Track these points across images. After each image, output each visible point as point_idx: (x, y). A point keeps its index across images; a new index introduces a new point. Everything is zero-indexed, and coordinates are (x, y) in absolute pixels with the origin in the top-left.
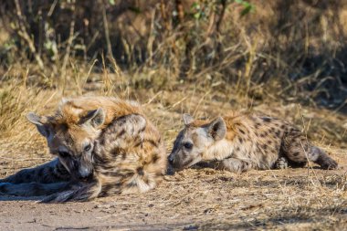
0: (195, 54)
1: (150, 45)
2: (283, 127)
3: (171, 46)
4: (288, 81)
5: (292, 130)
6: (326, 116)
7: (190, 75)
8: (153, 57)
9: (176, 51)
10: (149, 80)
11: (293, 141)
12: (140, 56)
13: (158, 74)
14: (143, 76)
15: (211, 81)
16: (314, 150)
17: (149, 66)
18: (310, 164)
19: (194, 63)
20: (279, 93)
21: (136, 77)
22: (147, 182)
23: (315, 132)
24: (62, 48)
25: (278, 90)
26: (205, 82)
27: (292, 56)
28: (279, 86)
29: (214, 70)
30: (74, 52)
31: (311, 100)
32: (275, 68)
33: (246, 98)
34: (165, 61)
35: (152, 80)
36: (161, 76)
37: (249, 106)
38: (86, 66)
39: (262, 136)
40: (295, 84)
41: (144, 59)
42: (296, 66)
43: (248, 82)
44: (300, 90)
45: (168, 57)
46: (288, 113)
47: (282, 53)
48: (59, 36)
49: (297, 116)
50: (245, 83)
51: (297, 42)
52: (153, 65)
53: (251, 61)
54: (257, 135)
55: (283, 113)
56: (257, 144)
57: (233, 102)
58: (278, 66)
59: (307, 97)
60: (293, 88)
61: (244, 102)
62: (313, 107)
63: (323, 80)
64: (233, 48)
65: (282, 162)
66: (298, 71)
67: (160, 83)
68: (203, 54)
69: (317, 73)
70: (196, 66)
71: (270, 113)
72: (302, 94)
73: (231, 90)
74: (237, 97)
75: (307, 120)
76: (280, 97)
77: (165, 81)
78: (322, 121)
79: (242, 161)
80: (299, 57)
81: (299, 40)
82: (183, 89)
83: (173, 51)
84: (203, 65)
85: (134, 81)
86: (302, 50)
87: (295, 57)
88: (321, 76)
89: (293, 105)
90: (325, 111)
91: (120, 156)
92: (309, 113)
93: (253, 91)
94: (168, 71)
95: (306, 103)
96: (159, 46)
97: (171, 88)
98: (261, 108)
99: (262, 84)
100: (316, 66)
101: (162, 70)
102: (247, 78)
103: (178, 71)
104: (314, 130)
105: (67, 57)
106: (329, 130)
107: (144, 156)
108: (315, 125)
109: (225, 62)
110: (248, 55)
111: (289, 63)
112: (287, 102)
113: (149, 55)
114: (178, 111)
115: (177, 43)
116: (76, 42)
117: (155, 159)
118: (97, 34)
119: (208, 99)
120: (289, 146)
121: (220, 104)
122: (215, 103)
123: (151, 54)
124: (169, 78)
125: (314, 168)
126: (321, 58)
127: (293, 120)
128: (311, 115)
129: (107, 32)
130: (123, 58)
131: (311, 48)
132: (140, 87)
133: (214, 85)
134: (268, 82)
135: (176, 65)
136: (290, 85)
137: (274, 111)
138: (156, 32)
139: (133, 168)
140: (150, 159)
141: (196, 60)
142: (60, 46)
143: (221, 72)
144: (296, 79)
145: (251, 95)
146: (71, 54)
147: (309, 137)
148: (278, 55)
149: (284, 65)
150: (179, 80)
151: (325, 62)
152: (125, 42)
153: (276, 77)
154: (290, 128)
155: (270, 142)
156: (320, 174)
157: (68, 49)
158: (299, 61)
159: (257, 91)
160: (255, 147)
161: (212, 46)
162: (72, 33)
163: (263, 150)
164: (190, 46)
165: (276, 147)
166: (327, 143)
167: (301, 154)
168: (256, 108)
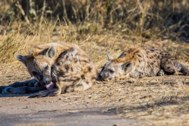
0: (112, 13)
1: (87, 10)
2: (161, 53)
3: (99, 10)
4: (164, 27)
5: (166, 55)
6: (185, 46)
7: (110, 26)
8: (89, 16)
9: (102, 13)
10: (87, 29)
11: (167, 61)
12: (82, 16)
13: (92, 25)
14: (84, 27)
15: (121, 29)
16: (179, 65)
17: (87, 21)
18: (177, 73)
19: (111, 19)
20: (159, 34)
21: (80, 27)
22: (87, 83)
23: (179, 55)
24: (39, 13)
25: (158, 32)
26: (118, 29)
27: (166, 13)
28: (159, 30)
29: (123, 22)
30: (46, 15)
31: (177, 38)
32: (156, 20)
33: (141, 37)
34: (96, 18)
35: (89, 28)
36: (94, 27)
37: (142, 41)
38: (53, 22)
39: (150, 58)
40: (168, 29)
41: (84, 17)
42: (168, 19)
43: (142, 29)
44: (170, 32)
45: (97, 16)
46: (164, 45)
47: (160, 12)
48: (37, 6)
49: (169, 47)
50: (140, 29)
51: (169, 6)
52: (89, 21)
53: (143, 16)
54: (147, 57)
55: (161, 45)
56: (148, 63)
57: (134, 40)
58: (158, 19)
59: (174, 36)
60: (166, 31)
61: (140, 39)
62: (178, 41)
63: (183, 26)
64: (133, 10)
65: (161, 72)
66: (169, 22)
67: (93, 30)
68: (116, 14)
69: (180, 23)
70: (113, 20)
71: (154, 45)
72: (172, 34)
73: (132, 33)
74: (136, 37)
75: (175, 48)
76: (160, 36)
77: (96, 29)
78: (183, 49)
79: (140, 72)
80: (170, 14)
81: (170, 5)
82: (106, 33)
83: (100, 12)
84: (117, 20)
85: (79, 30)
86: (171, 10)
87: (168, 14)
88: (182, 24)
89: (167, 41)
90: (185, 43)
91: (70, 70)
92: (176, 44)
93: (144, 33)
94: (98, 24)
95: (174, 39)
96: (92, 9)
97: (99, 33)
98: (149, 43)
99: (150, 29)
100: (179, 19)
101: (95, 23)
102: (141, 26)
103: (103, 23)
104: (179, 54)
105: (42, 18)
106: (187, 54)
107: (84, 68)
108: (179, 51)
109: (128, 18)
110: (141, 14)
111: (164, 17)
112: (163, 39)
113: (87, 15)
114: (104, 45)
115: (102, 8)
116: (47, 9)
117: (90, 69)
118: (58, 4)
119: (120, 38)
120: (164, 64)
121: (127, 41)
122: (124, 40)
123: (88, 14)
124: (98, 28)
125: (179, 75)
126: (182, 14)
127: (167, 49)
128: (177, 46)
129: (64, 3)
130: (73, 17)
131: (176, 9)
132: (82, 33)
133: (123, 30)
134: (153, 28)
135: (102, 20)
136: (165, 30)
137: (156, 44)
138: (90, 2)
139: (79, 76)
140: (87, 70)
141: (113, 17)
142: (38, 11)
143: (127, 23)
144: (168, 26)
145: (143, 35)
146: (44, 16)
147: (176, 58)
148: (158, 13)
149: (161, 18)
150: (103, 28)
151: (184, 17)
152: (73, 8)
153: (157, 25)
154: (164, 54)
155: (155, 61)
156: (183, 78)
157: (43, 13)
158: (170, 16)
159: (146, 34)
160: (147, 64)
161: (121, 9)
162: (45, 4)
163: (151, 66)
164: (109, 9)
165: (158, 64)
166: (186, 61)
167: (171, 68)
168: (146, 43)
